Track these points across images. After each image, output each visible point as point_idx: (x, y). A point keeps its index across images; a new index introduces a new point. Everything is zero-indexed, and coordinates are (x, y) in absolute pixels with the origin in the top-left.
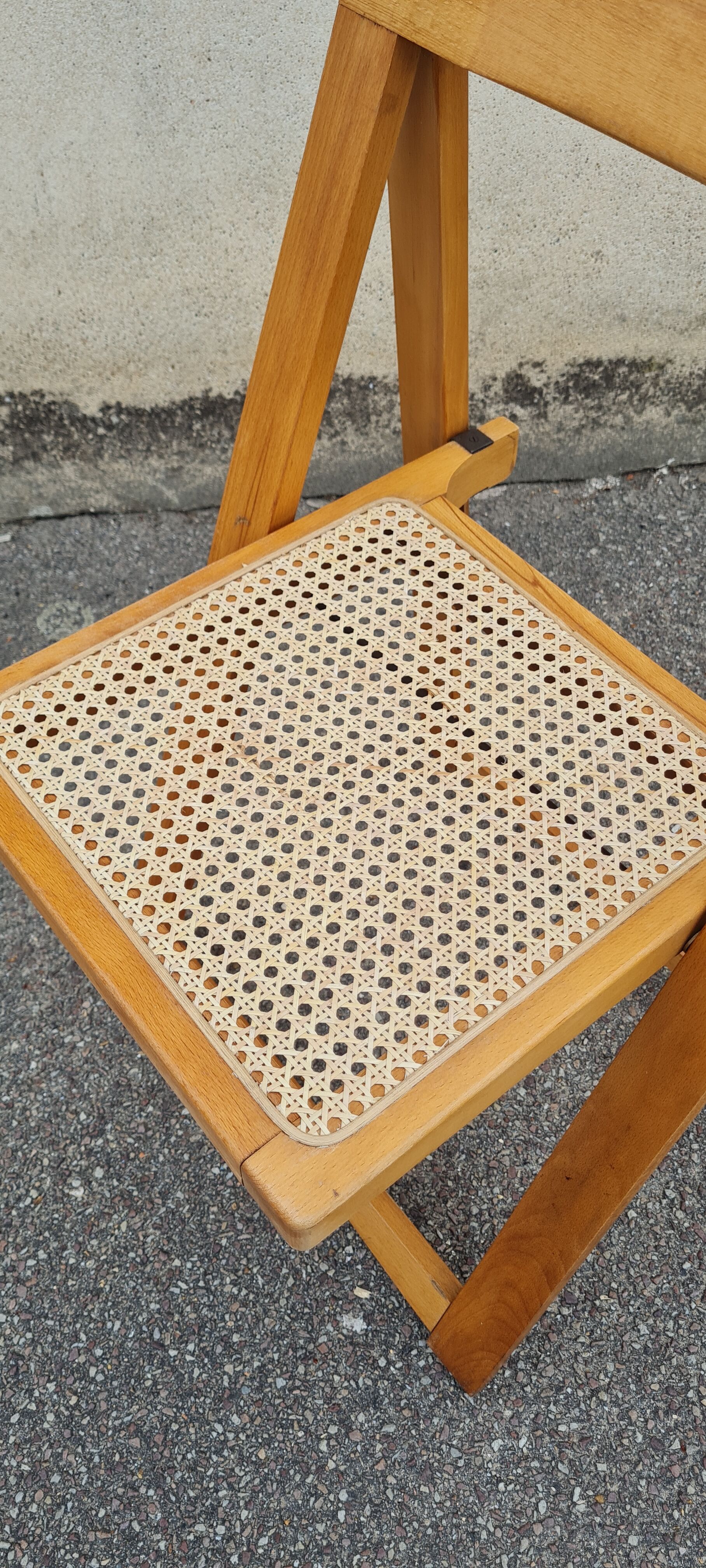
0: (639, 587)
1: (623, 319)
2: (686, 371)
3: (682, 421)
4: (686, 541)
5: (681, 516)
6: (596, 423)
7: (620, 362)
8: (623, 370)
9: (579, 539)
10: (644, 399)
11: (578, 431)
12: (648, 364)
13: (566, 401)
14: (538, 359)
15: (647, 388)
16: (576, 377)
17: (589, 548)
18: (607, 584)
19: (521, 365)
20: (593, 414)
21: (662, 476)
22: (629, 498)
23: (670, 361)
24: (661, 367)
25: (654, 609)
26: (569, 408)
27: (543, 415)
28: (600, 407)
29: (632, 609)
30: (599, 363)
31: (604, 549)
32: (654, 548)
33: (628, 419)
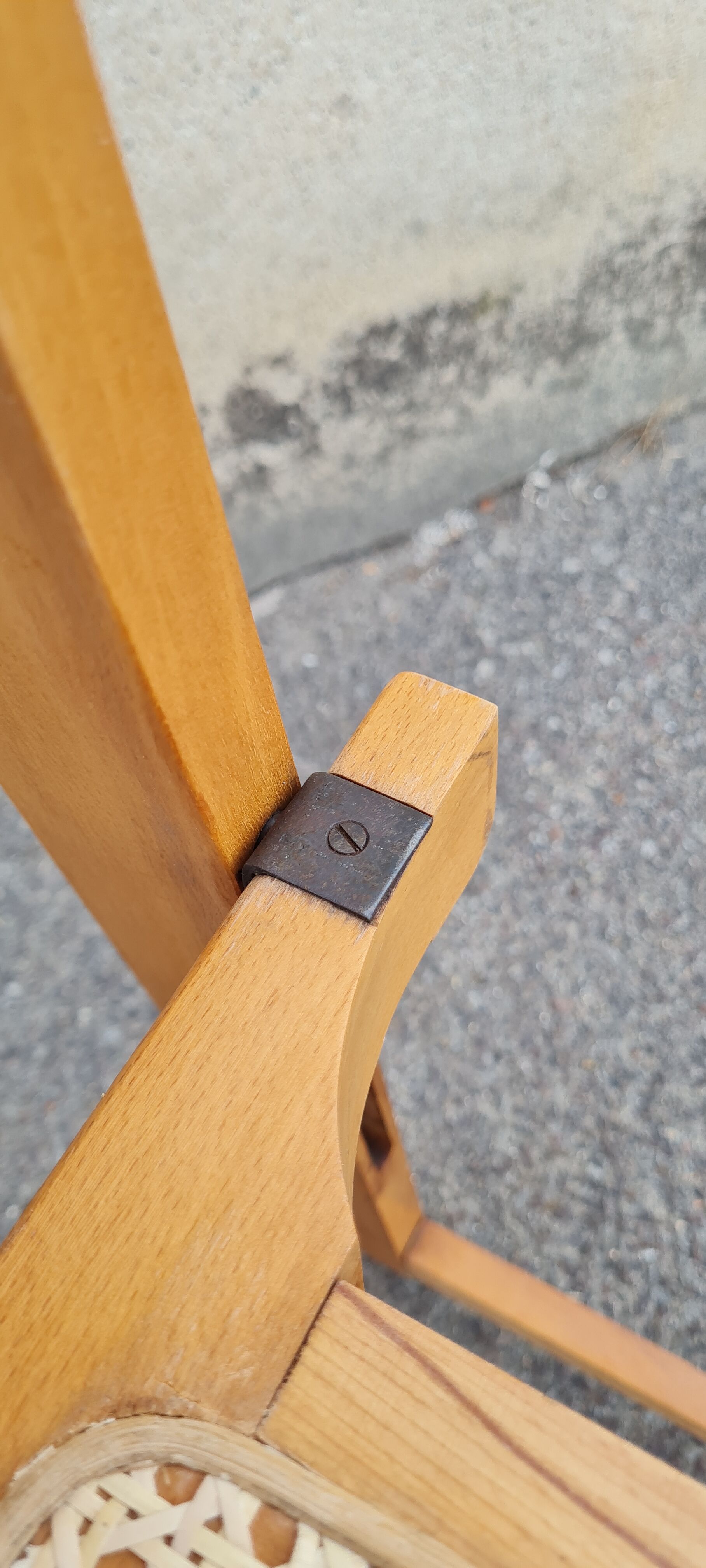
0: (593, 715)
1: (418, 228)
2: (548, 299)
3: (555, 387)
4: (632, 601)
5: (604, 555)
6: (410, 435)
7: (430, 314)
8: (438, 327)
9: (448, 650)
10: (486, 369)
11: (383, 457)
12: (481, 305)
13: (348, 410)
14: (277, 347)
15: (488, 348)
16: (358, 364)
17: (472, 664)
18: (535, 728)
19: (248, 371)
20: (403, 421)
21: (540, 491)
22: (502, 543)
23: (518, 288)
24: (505, 304)
25: (637, 753)
26: (357, 424)
27: (312, 449)
28: (411, 406)
29: (601, 765)
30: (392, 327)
31: (500, 659)
32: (585, 627)
33: (464, 412)
